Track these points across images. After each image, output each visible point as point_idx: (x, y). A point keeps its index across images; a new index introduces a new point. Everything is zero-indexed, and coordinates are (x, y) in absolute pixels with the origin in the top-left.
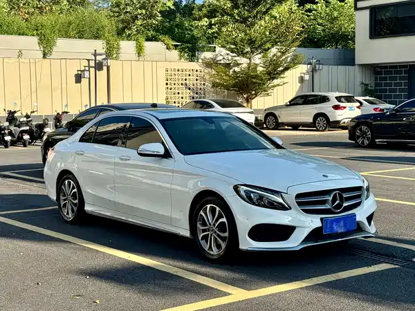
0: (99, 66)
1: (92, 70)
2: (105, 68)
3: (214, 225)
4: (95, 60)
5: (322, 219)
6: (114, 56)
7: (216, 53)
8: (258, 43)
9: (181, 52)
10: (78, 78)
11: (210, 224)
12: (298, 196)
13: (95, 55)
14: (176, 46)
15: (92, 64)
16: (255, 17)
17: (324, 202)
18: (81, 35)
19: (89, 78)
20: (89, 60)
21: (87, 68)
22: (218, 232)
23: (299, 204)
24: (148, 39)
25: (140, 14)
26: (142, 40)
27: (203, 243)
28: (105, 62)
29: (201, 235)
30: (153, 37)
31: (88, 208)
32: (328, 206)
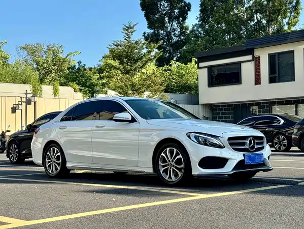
0: (28, 102)
1: (24, 104)
2: (33, 103)
3: (173, 161)
4: (26, 97)
5: (244, 155)
6: (38, 96)
7: (108, 95)
8: (137, 87)
9: (84, 94)
10: (14, 110)
11: (169, 161)
12: (230, 139)
13: (26, 94)
14: (80, 90)
15: (24, 100)
16: (135, 70)
17: (244, 144)
18: (14, 81)
19: (22, 110)
20: (21, 97)
21: (20, 103)
22: (175, 165)
23: (231, 144)
24: (62, 85)
25: (54, 69)
26: (57, 85)
27: (163, 175)
28: (33, 99)
29: (162, 170)
30: (65, 83)
31: (69, 165)
32: (247, 147)
